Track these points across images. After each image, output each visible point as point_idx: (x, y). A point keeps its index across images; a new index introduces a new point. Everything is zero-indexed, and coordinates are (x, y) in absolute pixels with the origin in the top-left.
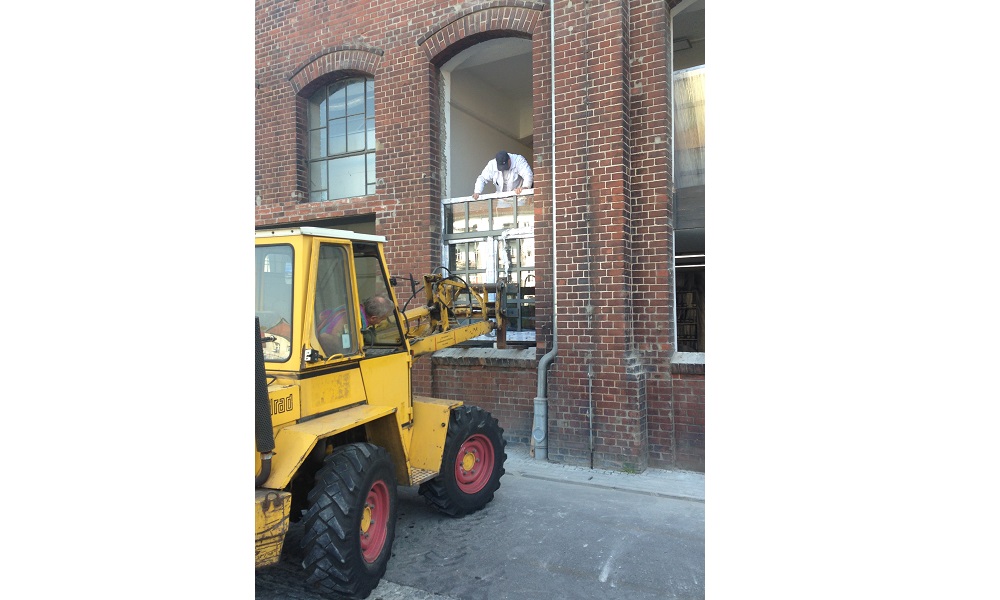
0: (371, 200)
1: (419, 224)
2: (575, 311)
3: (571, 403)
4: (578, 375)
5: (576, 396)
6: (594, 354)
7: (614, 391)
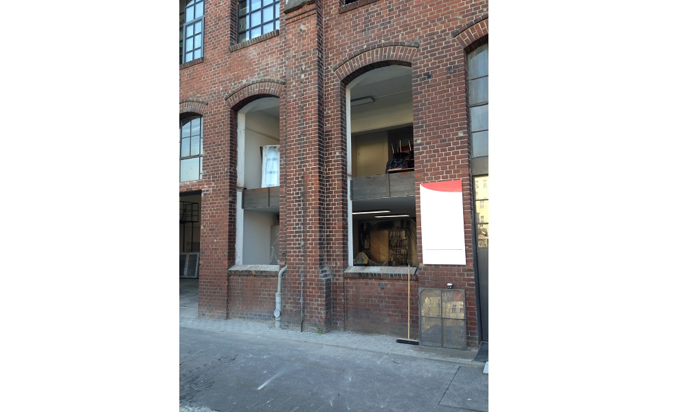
0: (200, 183)
1: (223, 196)
2: (295, 244)
3: (293, 295)
4: (296, 280)
5: (295, 291)
6: (304, 268)
7: (313, 288)
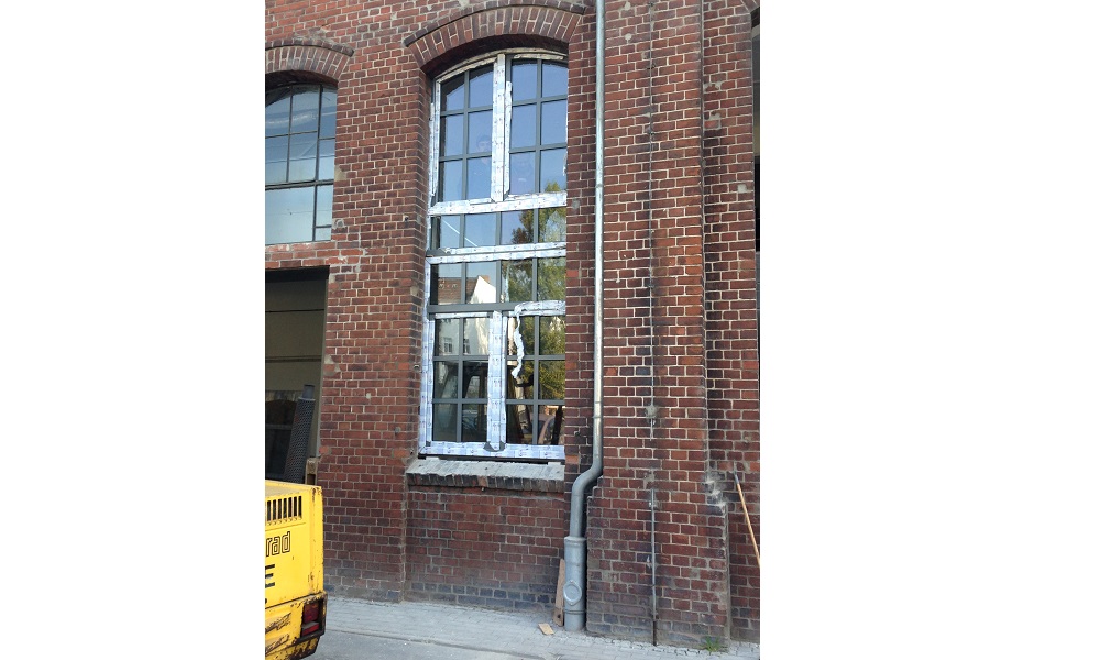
0: (324, 248)
1: (395, 284)
2: (631, 412)
3: (622, 546)
4: (633, 505)
5: (629, 536)
6: (658, 475)
7: (687, 530)
